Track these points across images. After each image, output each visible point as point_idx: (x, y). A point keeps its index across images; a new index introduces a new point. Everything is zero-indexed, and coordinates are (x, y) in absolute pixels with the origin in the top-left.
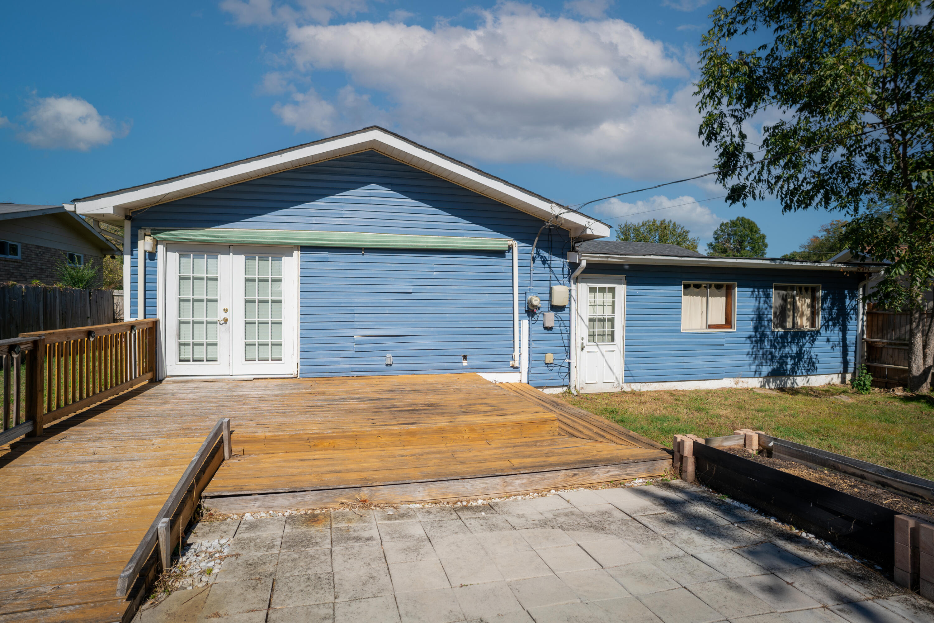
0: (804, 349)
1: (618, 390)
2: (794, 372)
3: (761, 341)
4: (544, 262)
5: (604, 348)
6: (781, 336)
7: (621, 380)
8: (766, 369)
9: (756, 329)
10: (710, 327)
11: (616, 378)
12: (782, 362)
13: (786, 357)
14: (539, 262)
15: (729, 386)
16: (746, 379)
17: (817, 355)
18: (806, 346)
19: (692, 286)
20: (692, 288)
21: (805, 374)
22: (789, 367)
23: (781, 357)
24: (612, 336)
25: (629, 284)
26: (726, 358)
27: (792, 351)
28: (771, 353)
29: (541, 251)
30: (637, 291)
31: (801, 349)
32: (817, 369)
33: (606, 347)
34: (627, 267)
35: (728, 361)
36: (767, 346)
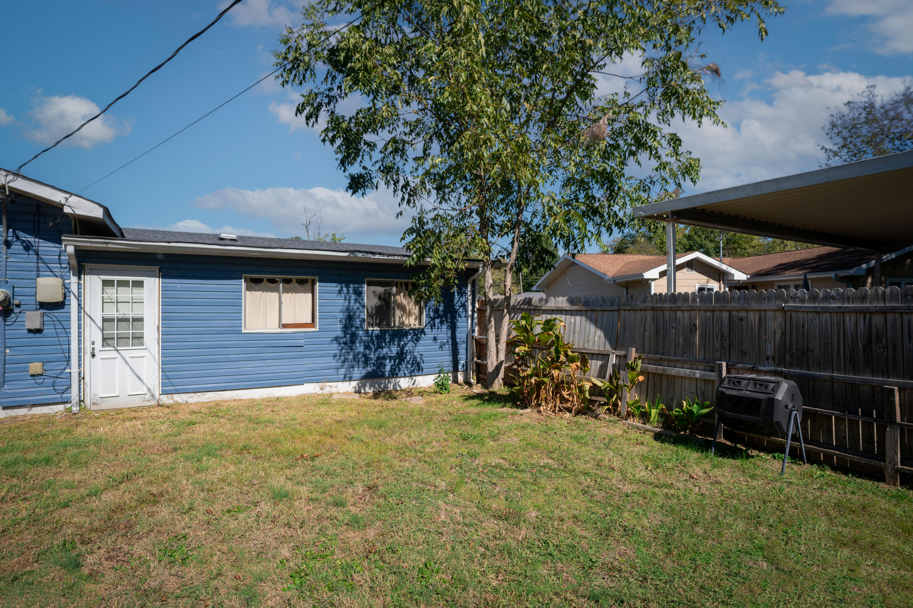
0: (407, 348)
1: (153, 403)
2: (394, 374)
3: (353, 342)
4: (28, 247)
5: (127, 354)
6: (377, 336)
7: (157, 392)
8: (359, 372)
9: (346, 328)
10: (285, 326)
11: (149, 390)
12: (379, 364)
13: (384, 358)
14: (17, 247)
15: (314, 391)
16: (335, 384)
17: (422, 355)
18: (408, 345)
19: (265, 280)
20: (265, 283)
21: (407, 375)
22: (388, 368)
23: (378, 358)
24: (138, 339)
25: (164, 277)
26: (305, 361)
27: (391, 351)
28: (365, 355)
29: (21, 234)
30: (179, 286)
31: (402, 349)
32: (422, 369)
33: (129, 352)
34: (160, 257)
35: (309, 363)
36: (360, 348)
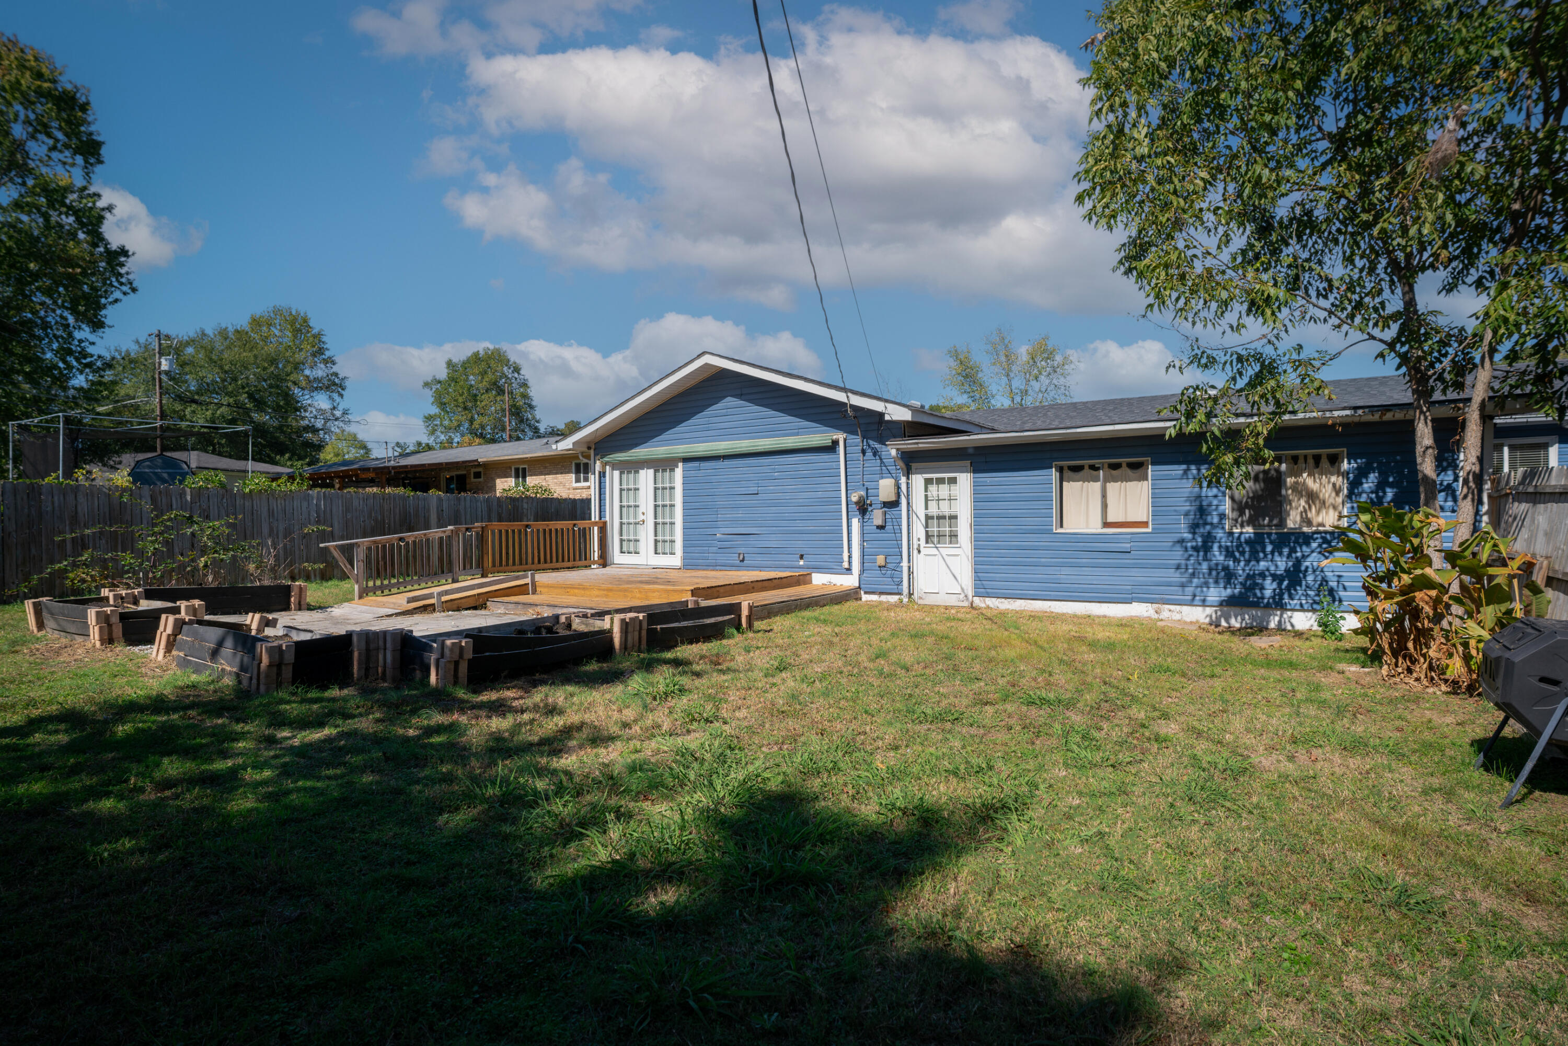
0: (1307, 564)
1: (966, 604)
2: (1278, 604)
3: (1206, 547)
4: (875, 453)
5: (944, 552)
6: (1248, 542)
7: (970, 595)
8: (1216, 594)
9: (1194, 528)
10: (1106, 524)
11: (962, 589)
12: (1253, 583)
13: (1263, 575)
14: (869, 454)
15: (1146, 615)
16: (1178, 608)
17: (1339, 576)
18: (1310, 559)
19: (1086, 467)
20: (1087, 471)
21: (1306, 607)
22: (1268, 593)
23: (1249, 577)
24: (954, 536)
25: (975, 471)
26: (1134, 572)
27: (1277, 566)
28: (1226, 568)
29: (871, 442)
30: (988, 480)
31: (1298, 562)
32: (1340, 601)
33: (946, 550)
34: (971, 451)
35: (1138, 576)
36: (1218, 556)
